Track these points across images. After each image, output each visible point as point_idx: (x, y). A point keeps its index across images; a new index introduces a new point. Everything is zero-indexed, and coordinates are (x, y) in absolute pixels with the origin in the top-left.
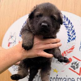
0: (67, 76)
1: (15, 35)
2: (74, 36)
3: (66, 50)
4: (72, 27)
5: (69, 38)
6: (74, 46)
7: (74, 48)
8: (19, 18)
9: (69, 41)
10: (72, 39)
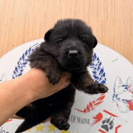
6: (104, 94)
7: (104, 96)
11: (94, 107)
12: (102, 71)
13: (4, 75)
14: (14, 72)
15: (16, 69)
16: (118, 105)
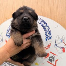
12: (50, 32)
13: (2, 33)
14: (7, 32)
16: (57, 50)
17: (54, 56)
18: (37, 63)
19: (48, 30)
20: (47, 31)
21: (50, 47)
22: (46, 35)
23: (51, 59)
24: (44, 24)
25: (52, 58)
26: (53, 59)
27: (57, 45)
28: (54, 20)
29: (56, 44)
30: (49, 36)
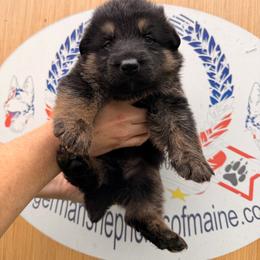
0: (213, 207)
1: (29, 84)
2: (228, 86)
3: (207, 128)
4: (222, 60)
5: (215, 92)
6: (229, 116)
7: (229, 120)
8: (44, 26)
9: (214, 101)
10: (222, 93)
11: (209, 140)
12: (226, 71)
13: (30, 80)
14: (50, 74)
15: (54, 67)
16: (255, 137)
17: (245, 160)
18: (178, 189)
19: (220, 65)
20: (214, 67)
21: (229, 127)
22: (213, 83)
23: (234, 175)
24: (204, 38)
25: (235, 169)
26: (239, 173)
27: (256, 121)
28: (242, 26)
29: (251, 116)
30: (223, 87)
